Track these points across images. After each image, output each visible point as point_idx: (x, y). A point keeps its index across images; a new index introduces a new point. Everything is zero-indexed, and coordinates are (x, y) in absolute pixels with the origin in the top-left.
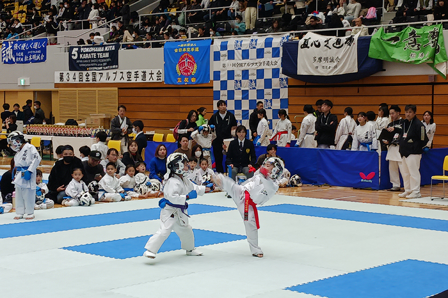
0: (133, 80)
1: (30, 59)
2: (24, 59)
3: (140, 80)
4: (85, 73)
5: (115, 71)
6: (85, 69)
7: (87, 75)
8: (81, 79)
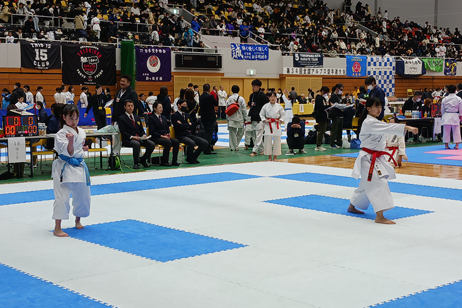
0: (331, 74)
1: (256, 57)
2: (251, 57)
3: (334, 74)
4: (303, 69)
5: (321, 68)
6: (304, 66)
7: (305, 70)
8: (301, 72)
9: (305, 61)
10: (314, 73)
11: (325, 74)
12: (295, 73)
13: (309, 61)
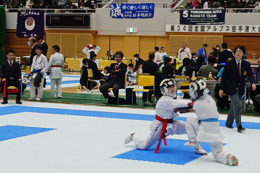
0: (237, 31)
1: (138, 15)
2: (132, 15)
3: (243, 31)
4: (194, 26)
5: (222, 26)
6: (195, 24)
7: (196, 28)
8: (190, 29)
9: (197, 18)
10: (211, 30)
11: (228, 32)
12: (182, 30)
13: (202, 18)
